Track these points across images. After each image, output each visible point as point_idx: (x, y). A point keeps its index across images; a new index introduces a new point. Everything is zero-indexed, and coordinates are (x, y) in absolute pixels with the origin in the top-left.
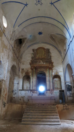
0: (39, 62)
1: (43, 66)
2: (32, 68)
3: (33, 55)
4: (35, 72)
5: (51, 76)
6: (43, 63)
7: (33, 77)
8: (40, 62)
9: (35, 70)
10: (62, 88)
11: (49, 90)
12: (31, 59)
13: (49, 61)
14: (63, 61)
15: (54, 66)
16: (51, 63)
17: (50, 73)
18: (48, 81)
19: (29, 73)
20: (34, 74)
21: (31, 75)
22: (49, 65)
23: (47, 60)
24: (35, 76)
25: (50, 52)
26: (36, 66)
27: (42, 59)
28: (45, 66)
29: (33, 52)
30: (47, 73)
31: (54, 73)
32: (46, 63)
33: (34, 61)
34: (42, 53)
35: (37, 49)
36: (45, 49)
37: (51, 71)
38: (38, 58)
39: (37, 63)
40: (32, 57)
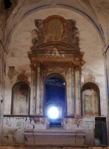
0: (51, 53)
1: (58, 60)
2: (35, 65)
4: (41, 74)
5: (76, 86)
6: (60, 53)
7: (36, 87)
9: (41, 69)
10: (101, 113)
11: (72, 117)
12: (31, 45)
13: (72, 49)
14: (106, 52)
16: (79, 55)
17: (76, 78)
18: (70, 96)
19: (27, 78)
20: (38, 80)
21: (32, 83)
22: (74, 60)
23: (68, 48)
24: (40, 85)
25: (76, 28)
26: (43, 62)
27: (57, 44)
28: (65, 62)
29: (37, 27)
30: (68, 79)
31: (84, 78)
32: (67, 53)
33: (39, 48)
34: (59, 31)
35: (46, 19)
36: (64, 21)
37: (78, 73)
38: (48, 42)
39: (45, 53)
40: (34, 38)
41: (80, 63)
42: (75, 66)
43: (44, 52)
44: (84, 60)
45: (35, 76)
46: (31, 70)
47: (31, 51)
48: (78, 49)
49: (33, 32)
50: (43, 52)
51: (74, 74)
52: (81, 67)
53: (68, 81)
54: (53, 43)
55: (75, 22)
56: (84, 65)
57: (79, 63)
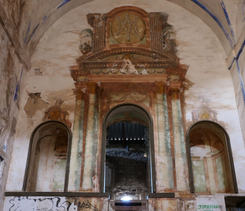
0: (120, 68)
1: (135, 80)
2: (84, 90)
3: (90, 39)
4: (96, 107)
5: (176, 129)
6: (137, 68)
7: (85, 131)
8: (120, 65)
9: (97, 97)
10: (239, 187)
11: (169, 195)
12: (78, 54)
13: (164, 60)
14: (237, 58)
15: (191, 84)
17: (175, 113)
18: (163, 149)
19: (66, 114)
20: (90, 118)
21: (77, 123)
22: (168, 79)
23: (155, 58)
24: (94, 128)
25: (170, 26)
26: (102, 83)
27: (132, 53)
28: (149, 83)
29: (92, 25)
30: (156, 114)
31: (192, 113)
32: (151, 68)
33: (93, 59)
34: (134, 30)
35: (109, 13)
36: (145, 15)
37: (177, 104)
38: (113, 50)
39: (106, 68)
40: (85, 44)
41: (182, 84)
42: (170, 91)
43: (104, 66)
44: (189, 79)
45: (83, 110)
46: (75, 99)
47: (77, 65)
48: (175, 60)
49: (84, 33)
50: (101, 66)
51: (168, 105)
52: (183, 92)
53: (156, 119)
54: (123, 51)
55: (167, 16)
56: (190, 88)
57: (179, 85)
